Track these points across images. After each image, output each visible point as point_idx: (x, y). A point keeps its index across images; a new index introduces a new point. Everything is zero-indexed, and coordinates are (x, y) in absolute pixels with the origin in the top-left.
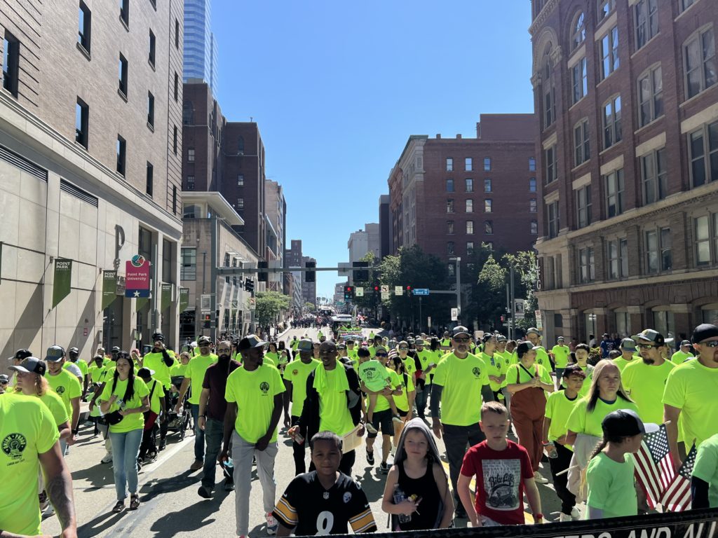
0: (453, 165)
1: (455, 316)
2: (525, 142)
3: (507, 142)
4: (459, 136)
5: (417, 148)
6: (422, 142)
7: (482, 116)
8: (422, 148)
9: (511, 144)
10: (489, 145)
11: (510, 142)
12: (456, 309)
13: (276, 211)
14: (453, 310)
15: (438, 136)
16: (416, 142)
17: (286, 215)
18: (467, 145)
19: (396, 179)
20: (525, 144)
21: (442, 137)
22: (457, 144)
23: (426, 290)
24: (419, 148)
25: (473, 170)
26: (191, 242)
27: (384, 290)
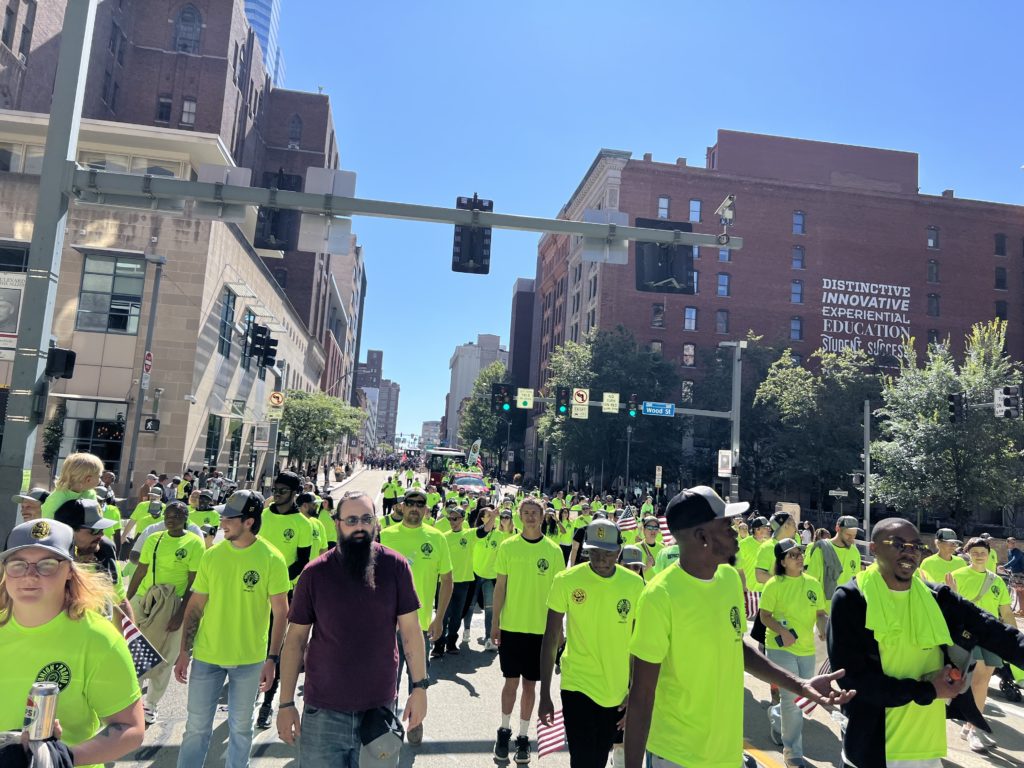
0: (669, 209)
1: (725, 466)
2: (787, 184)
3: (758, 181)
4: (681, 161)
5: (611, 173)
6: (620, 164)
7: (722, 134)
8: (618, 174)
9: (766, 185)
10: (730, 182)
11: (766, 181)
12: (728, 453)
13: (349, 282)
14: (722, 453)
15: (647, 157)
16: (610, 161)
17: (366, 298)
18: (694, 177)
19: (556, 242)
20: (787, 188)
21: (653, 160)
22: (678, 175)
23: (669, 406)
24: (613, 173)
25: (701, 221)
26: (136, 242)
27: (579, 399)
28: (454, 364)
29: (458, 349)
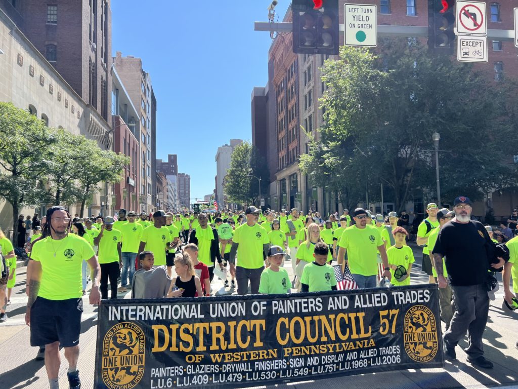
27: (469, 22)
28: (218, 158)
29: (219, 148)
